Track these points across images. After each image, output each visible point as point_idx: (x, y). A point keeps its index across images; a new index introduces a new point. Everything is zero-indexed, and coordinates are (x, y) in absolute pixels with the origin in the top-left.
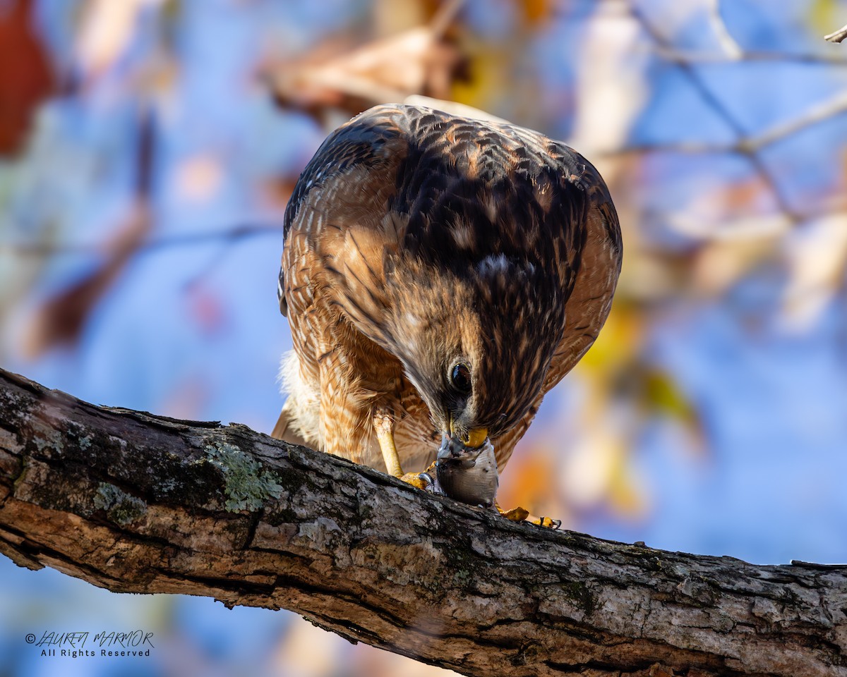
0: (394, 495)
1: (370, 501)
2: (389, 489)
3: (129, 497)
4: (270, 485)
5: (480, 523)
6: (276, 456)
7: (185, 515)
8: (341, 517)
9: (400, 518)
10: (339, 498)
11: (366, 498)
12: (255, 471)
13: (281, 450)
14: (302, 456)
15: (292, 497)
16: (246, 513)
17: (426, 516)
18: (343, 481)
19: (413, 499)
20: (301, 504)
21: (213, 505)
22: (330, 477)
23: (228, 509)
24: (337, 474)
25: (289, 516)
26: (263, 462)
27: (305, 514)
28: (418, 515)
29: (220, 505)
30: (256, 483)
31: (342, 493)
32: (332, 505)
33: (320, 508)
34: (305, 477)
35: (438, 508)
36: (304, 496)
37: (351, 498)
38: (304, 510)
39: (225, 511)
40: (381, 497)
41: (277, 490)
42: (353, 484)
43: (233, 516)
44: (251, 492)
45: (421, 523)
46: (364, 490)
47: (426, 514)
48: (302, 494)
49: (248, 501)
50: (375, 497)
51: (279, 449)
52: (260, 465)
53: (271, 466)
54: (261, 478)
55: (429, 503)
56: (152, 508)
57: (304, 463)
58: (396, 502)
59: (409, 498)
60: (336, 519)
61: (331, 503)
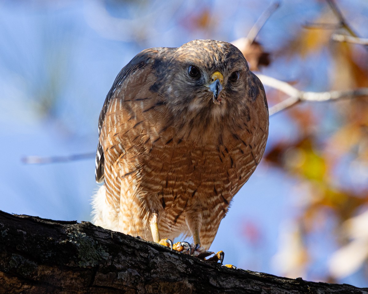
0: (167, 256)
1: (155, 260)
2: (165, 253)
3: (27, 261)
4: (102, 253)
5: (214, 270)
6: (106, 238)
7: (57, 270)
8: (140, 268)
9: (171, 268)
10: (138, 259)
11: (153, 258)
12: (94, 246)
13: (108, 235)
14: (119, 237)
15: (114, 259)
16: (89, 268)
17: (185, 267)
18: (141, 250)
19: (178, 258)
20: (119, 262)
21: (72, 264)
22: (134, 248)
23: (80, 266)
24: (138, 246)
25: (113, 268)
26: (98, 241)
27: (121, 267)
28: (181, 266)
29: (76, 264)
30: (95, 252)
31: (140, 256)
32: (135, 262)
33: (129, 264)
34: (121, 248)
35: (191, 262)
36: (120, 258)
37: (145, 258)
38: (120, 265)
39: (79, 267)
40: (161, 257)
41: (106, 255)
42: (146, 251)
43: (82, 269)
44: (93, 257)
45: (182, 270)
46: (152, 254)
47: (184, 266)
48: (119, 257)
49: (91, 261)
50: (158, 257)
51: (107, 234)
52: (97, 242)
53: (103, 243)
54: (98, 249)
55: (186, 260)
56: (40, 266)
57: (120, 241)
58: (169, 260)
59: (176, 258)
60: (137, 269)
61: (134, 262)
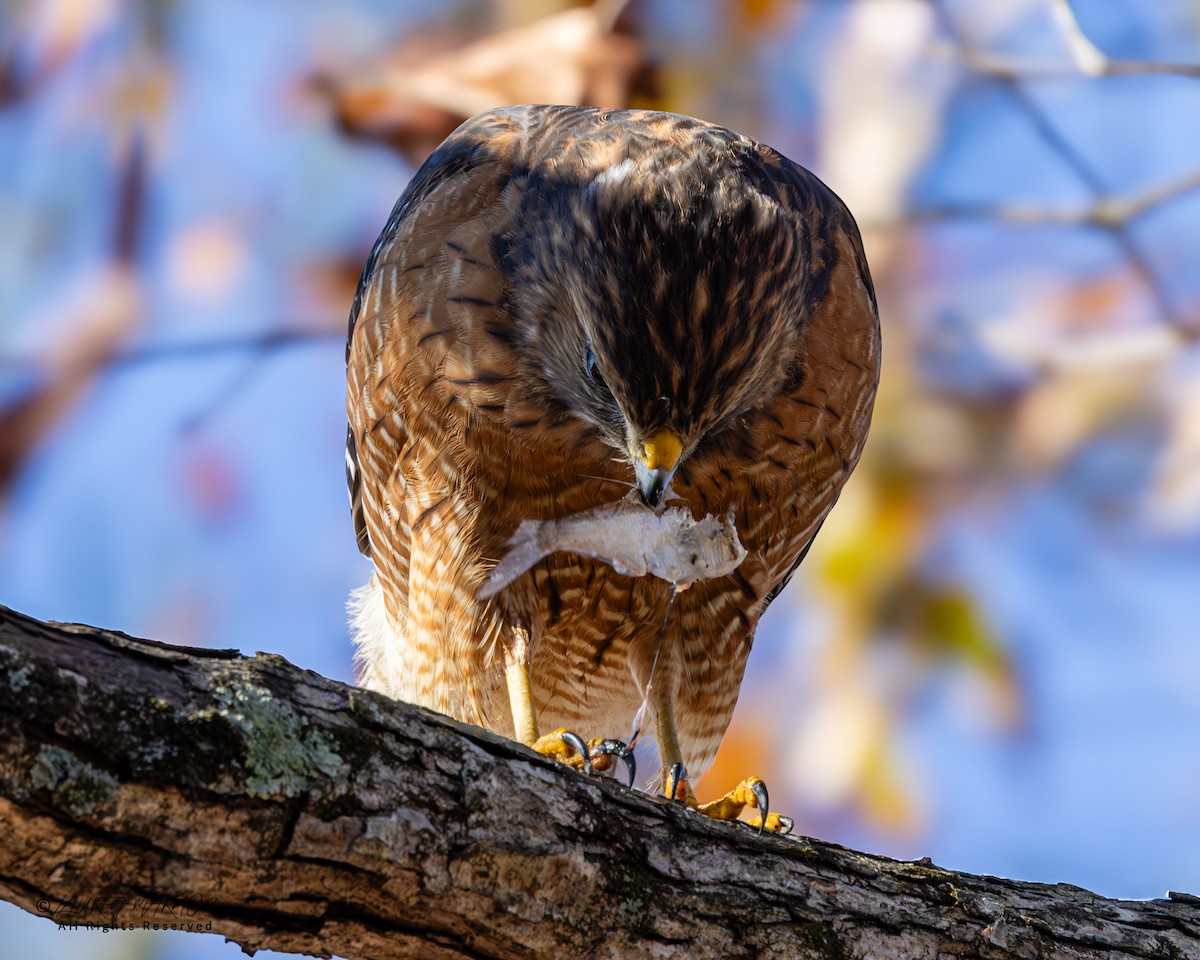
0: (522, 775)
1: (483, 783)
2: (514, 765)
3: (89, 770)
4: (321, 754)
5: (661, 822)
6: (331, 708)
7: (179, 801)
8: (433, 807)
9: (531, 811)
10: (431, 777)
11: (476, 779)
12: (295, 731)
13: (339, 698)
14: (374, 707)
15: (356, 774)
16: (280, 799)
17: (574, 809)
18: (439, 749)
19: (553, 781)
20: (370, 786)
21: (226, 785)
22: (418, 743)
23: (251, 792)
24: (430, 738)
25: (350, 805)
26: (309, 717)
27: (376, 803)
28: (562, 807)
30: (299, 750)
31: (438, 769)
32: (421, 788)
33: (401, 794)
34: (377, 742)
35: (594, 796)
36: (375, 773)
37: (453, 778)
38: (374, 795)
39: (246, 795)
40: (501, 777)
41: (332, 763)
42: (456, 755)
43: (257, 803)
44: (290, 767)
45: (566, 820)
46: (473, 766)
47: (574, 806)
48: (372, 770)
49: (284, 780)
50: (492, 777)
51: (335, 695)
52: (305, 720)
53: (323, 723)
54: (306, 742)
55: (579, 789)
56: (127, 789)
57: (377, 719)
58: (525, 786)
59: (547, 780)
60: (426, 811)
61: (419, 786)
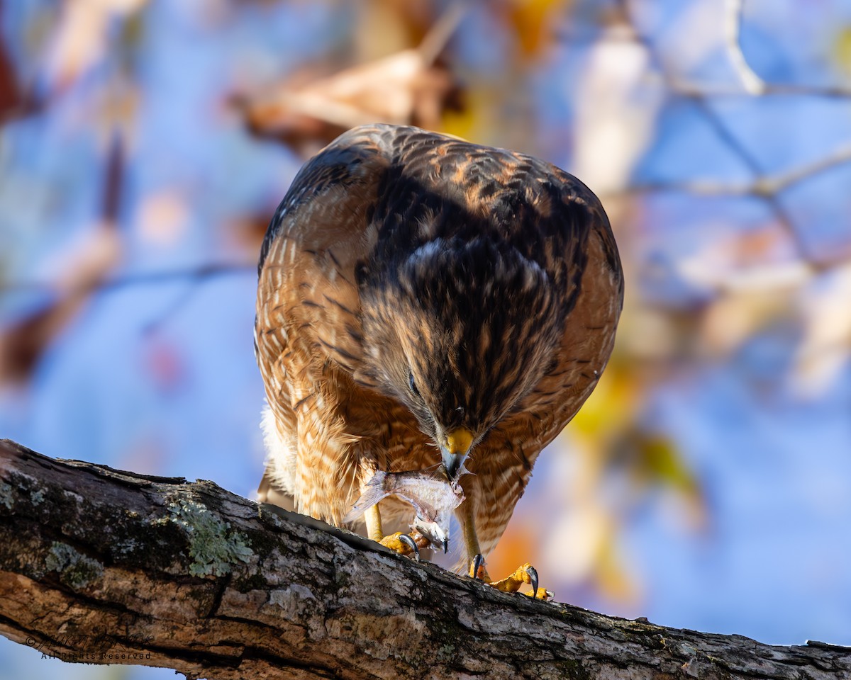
0: (374, 562)
1: (348, 568)
2: (369, 555)
3: (84, 558)
4: (239, 548)
5: (467, 593)
6: (246, 517)
7: (145, 579)
8: (316, 584)
9: (380, 586)
10: (313, 563)
11: (343, 564)
12: (222, 532)
13: (252, 510)
14: (275, 516)
15: (263, 561)
16: (212, 578)
17: (408, 585)
18: (318, 545)
19: (395, 566)
20: (272, 569)
21: (176, 569)
22: (304, 540)
23: (193, 573)
24: (312, 537)
25: (259, 582)
26: (232, 523)
27: (276, 581)
28: (400, 583)
29: (183, 568)
30: (224, 545)
31: (318, 557)
32: (307, 571)
33: (293, 574)
34: (277, 540)
35: (422, 576)
36: (276, 561)
37: (327, 564)
38: (275, 575)
39: (189, 575)
40: (360, 563)
41: (247, 554)
42: (330, 548)
43: (197, 581)
44: (219, 556)
45: (403, 592)
46: (341, 556)
47: (408, 583)
48: (274, 559)
49: (214, 565)
50: (354, 563)
51: (249, 508)
52: (229, 525)
53: (241, 527)
54: (229, 539)
55: (412, 571)
56: (109, 571)
57: (277, 525)
58: (376, 569)
59: (390, 565)
60: (310, 586)
61: (305, 570)
